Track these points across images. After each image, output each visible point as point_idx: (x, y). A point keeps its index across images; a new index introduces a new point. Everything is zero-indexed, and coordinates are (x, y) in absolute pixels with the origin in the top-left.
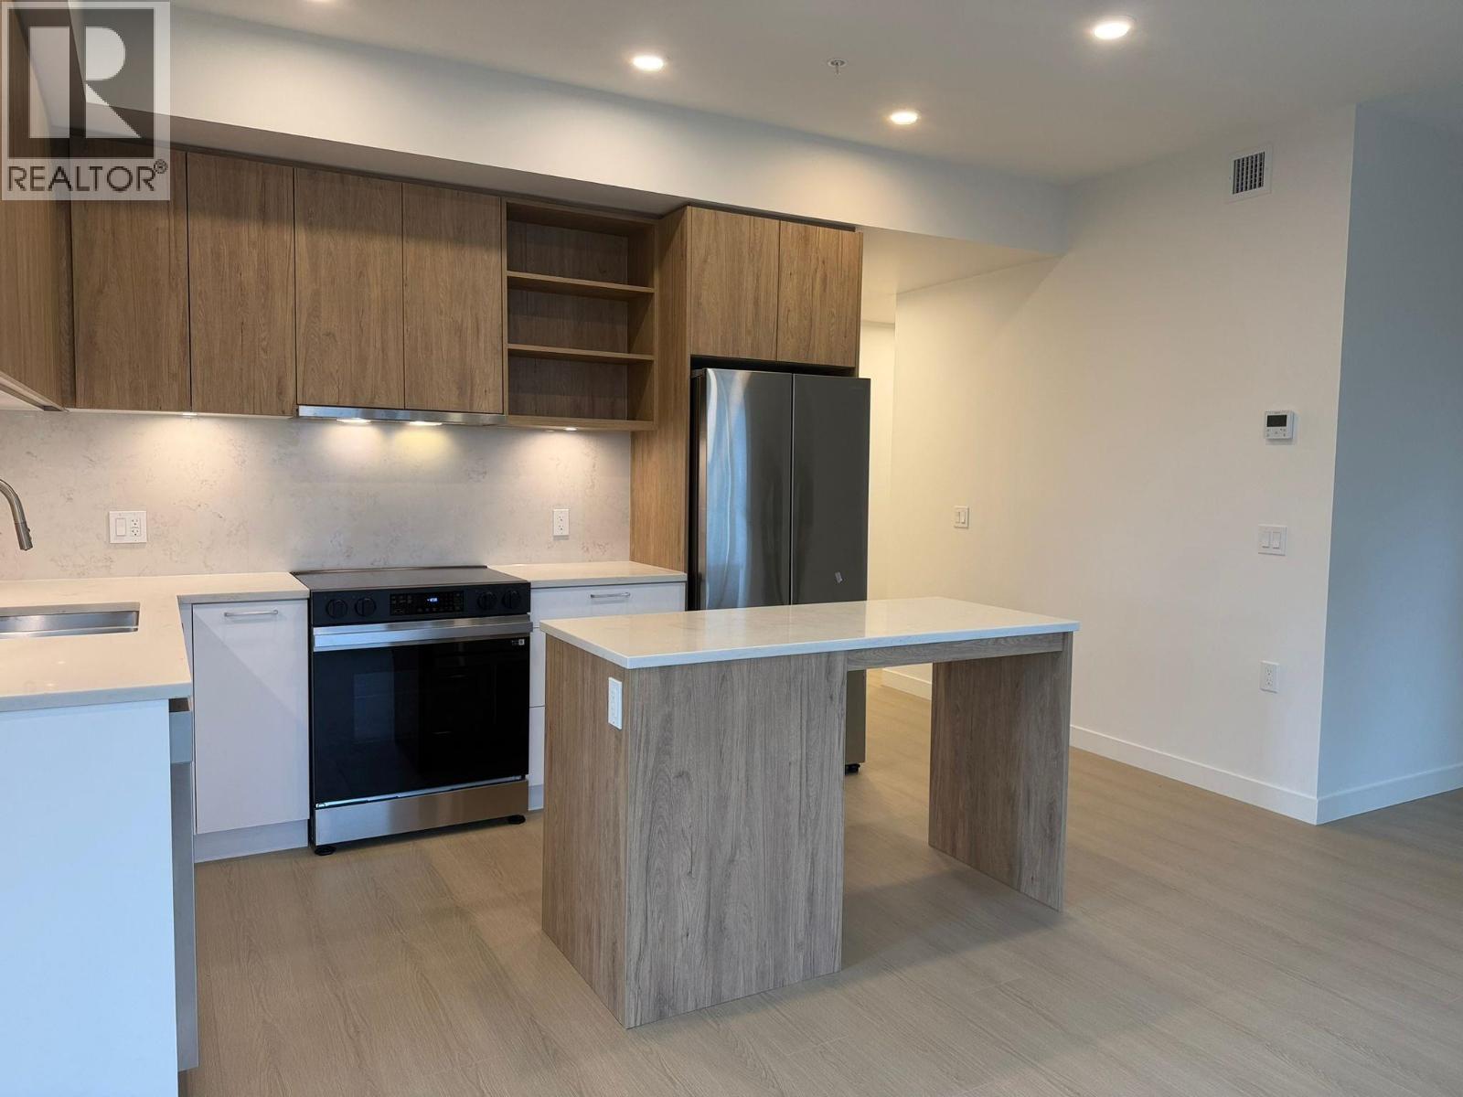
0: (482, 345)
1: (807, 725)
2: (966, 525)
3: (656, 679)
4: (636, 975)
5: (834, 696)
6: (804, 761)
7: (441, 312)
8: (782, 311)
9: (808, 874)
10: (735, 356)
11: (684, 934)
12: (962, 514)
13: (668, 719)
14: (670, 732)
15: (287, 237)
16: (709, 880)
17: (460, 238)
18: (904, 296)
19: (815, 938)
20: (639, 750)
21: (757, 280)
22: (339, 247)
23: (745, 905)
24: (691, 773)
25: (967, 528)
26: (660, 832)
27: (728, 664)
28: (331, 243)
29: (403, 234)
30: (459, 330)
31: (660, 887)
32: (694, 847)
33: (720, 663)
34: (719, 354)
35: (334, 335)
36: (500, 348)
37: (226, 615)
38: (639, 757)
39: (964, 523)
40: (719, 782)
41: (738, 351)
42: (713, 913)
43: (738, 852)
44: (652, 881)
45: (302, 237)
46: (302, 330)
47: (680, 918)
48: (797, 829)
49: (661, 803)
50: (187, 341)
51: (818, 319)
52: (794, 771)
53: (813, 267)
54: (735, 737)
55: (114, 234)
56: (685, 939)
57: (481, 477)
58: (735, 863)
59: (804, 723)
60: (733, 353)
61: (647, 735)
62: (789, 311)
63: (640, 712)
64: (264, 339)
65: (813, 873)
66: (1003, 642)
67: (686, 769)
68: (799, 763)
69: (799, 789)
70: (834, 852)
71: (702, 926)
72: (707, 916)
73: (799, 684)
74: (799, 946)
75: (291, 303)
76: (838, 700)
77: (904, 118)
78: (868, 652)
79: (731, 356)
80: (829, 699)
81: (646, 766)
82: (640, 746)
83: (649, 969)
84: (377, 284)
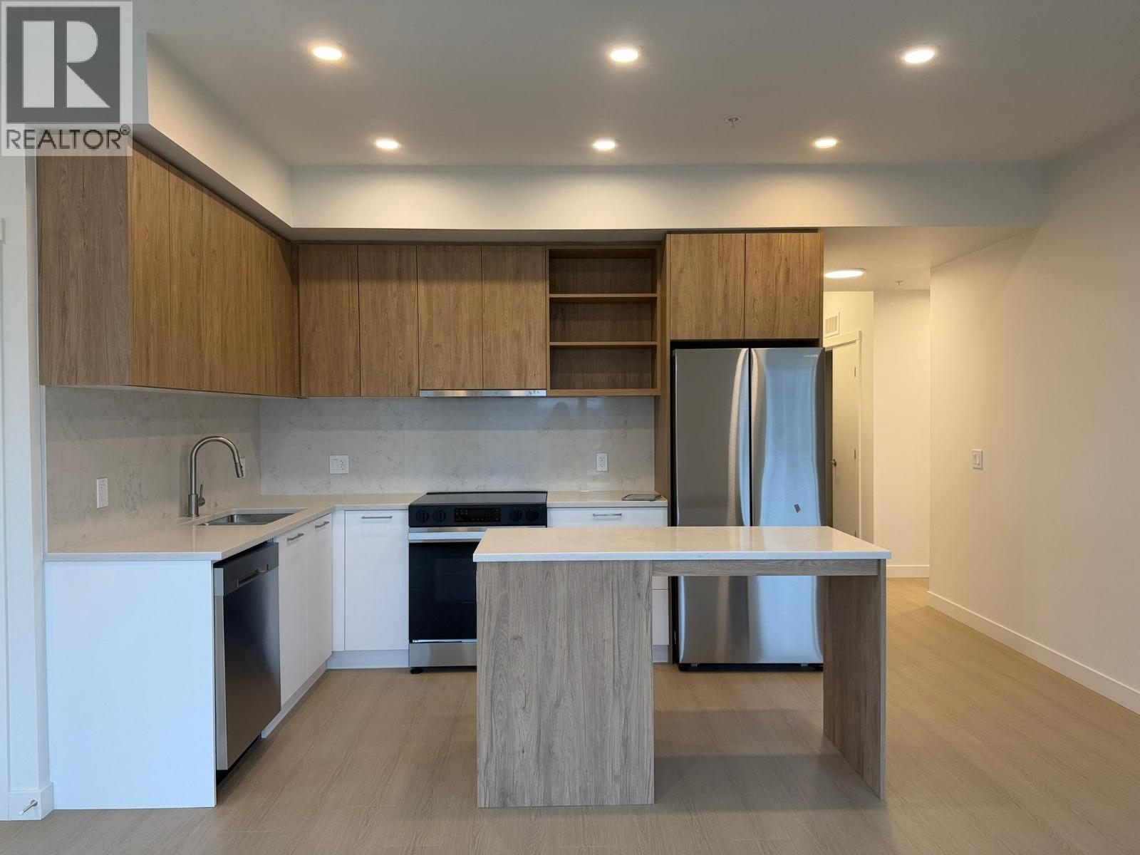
0: (532, 345)
1: (618, 614)
2: (980, 467)
3: (496, 571)
4: (485, 771)
5: (641, 594)
6: (616, 640)
7: (506, 326)
8: (748, 300)
9: (622, 726)
10: (707, 338)
11: (521, 749)
12: (978, 456)
13: (505, 599)
14: (507, 607)
15: (413, 288)
16: (539, 716)
17: (518, 276)
18: (936, 268)
19: (630, 775)
20: (484, 618)
21: (726, 280)
22: (443, 291)
23: (569, 739)
24: (524, 637)
25: (982, 469)
26: (500, 675)
27: (551, 563)
28: (438, 289)
29: (483, 278)
30: (517, 336)
31: (501, 713)
32: (527, 690)
33: (544, 563)
34: (694, 338)
35: (441, 346)
36: (544, 346)
37: (363, 518)
38: (484, 622)
39: (979, 464)
40: (546, 646)
41: (710, 334)
42: (543, 740)
43: (562, 699)
44: (495, 709)
45: (422, 288)
46: (422, 344)
47: (517, 739)
48: (611, 690)
49: (502, 656)
50: (358, 355)
51: (782, 303)
52: (608, 648)
53: (776, 263)
54: (558, 616)
55: (320, 298)
56: (521, 754)
57: (546, 431)
58: (560, 707)
59: (616, 612)
60: (705, 336)
61: (490, 607)
62: (754, 300)
63: (485, 591)
64: (400, 351)
65: (626, 726)
66: (810, 564)
67: (520, 635)
68: (612, 642)
69: (612, 660)
70: (645, 713)
71: (534, 748)
72: (539, 741)
73: (611, 582)
74: (616, 778)
75: (416, 328)
76: (644, 597)
77: (826, 143)
78: (673, 563)
79: (704, 338)
80: (637, 597)
81: (489, 629)
82: (484, 615)
83: (494, 769)
84: (466, 311)
